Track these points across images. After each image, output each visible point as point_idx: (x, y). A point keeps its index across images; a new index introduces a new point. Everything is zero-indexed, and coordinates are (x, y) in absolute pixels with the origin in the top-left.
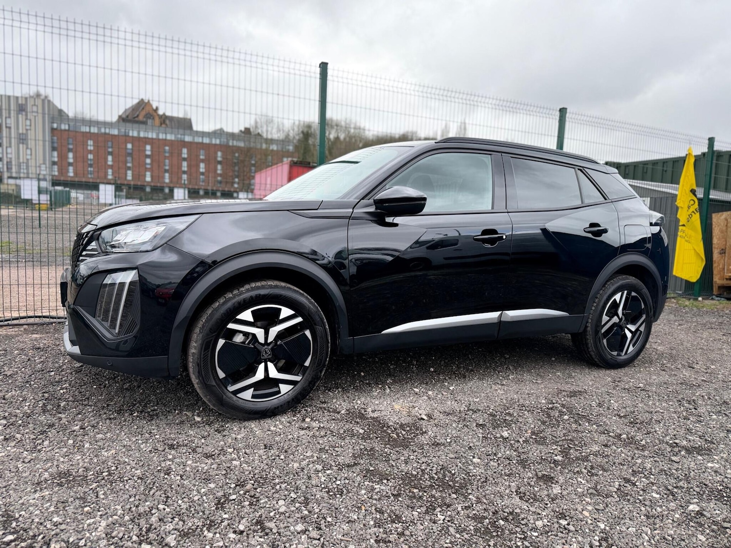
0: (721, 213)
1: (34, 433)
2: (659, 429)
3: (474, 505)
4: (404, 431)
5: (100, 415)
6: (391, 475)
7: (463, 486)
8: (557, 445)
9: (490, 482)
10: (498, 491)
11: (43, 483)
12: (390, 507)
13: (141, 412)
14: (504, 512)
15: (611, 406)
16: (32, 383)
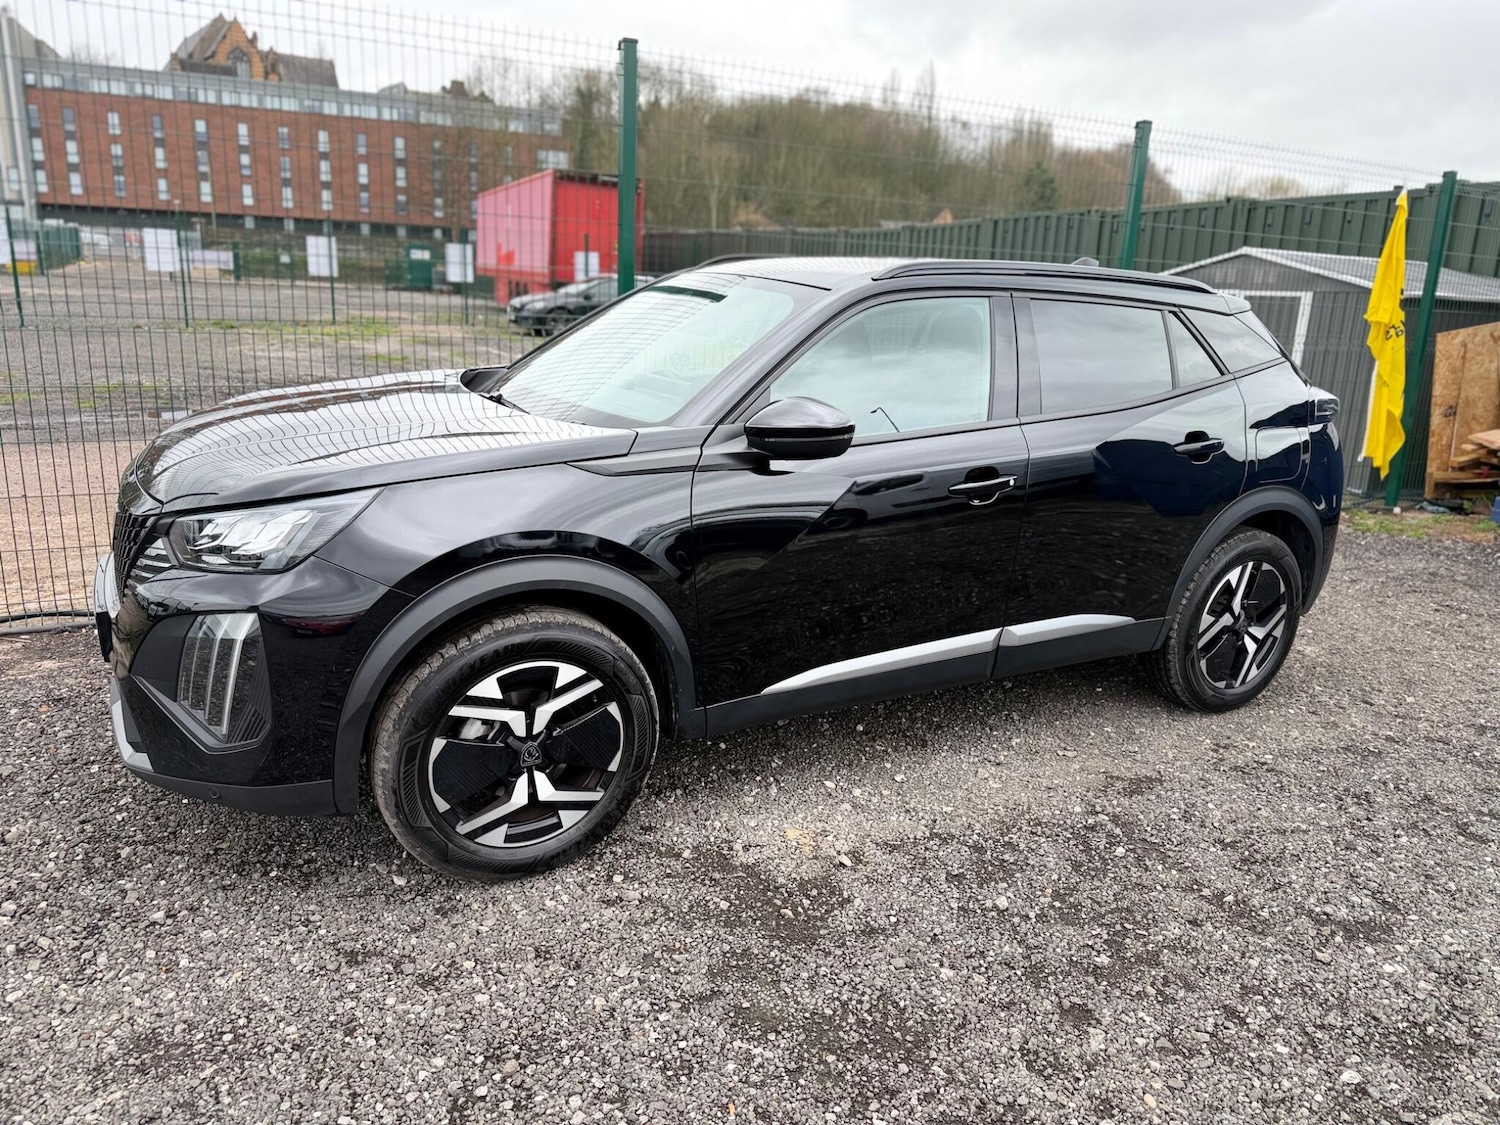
0: (1454, 332)
1: (74, 932)
2: (1295, 875)
3: (942, 1091)
4: (808, 897)
5: (203, 877)
6: (784, 1019)
7: (921, 1042)
8: (1100, 926)
9: (972, 1026)
10: (987, 1050)
11: (108, 1067)
12: (783, 1104)
13: (285, 866)
14: (998, 1103)
15: (1207, 816)
16: (57, 795)
